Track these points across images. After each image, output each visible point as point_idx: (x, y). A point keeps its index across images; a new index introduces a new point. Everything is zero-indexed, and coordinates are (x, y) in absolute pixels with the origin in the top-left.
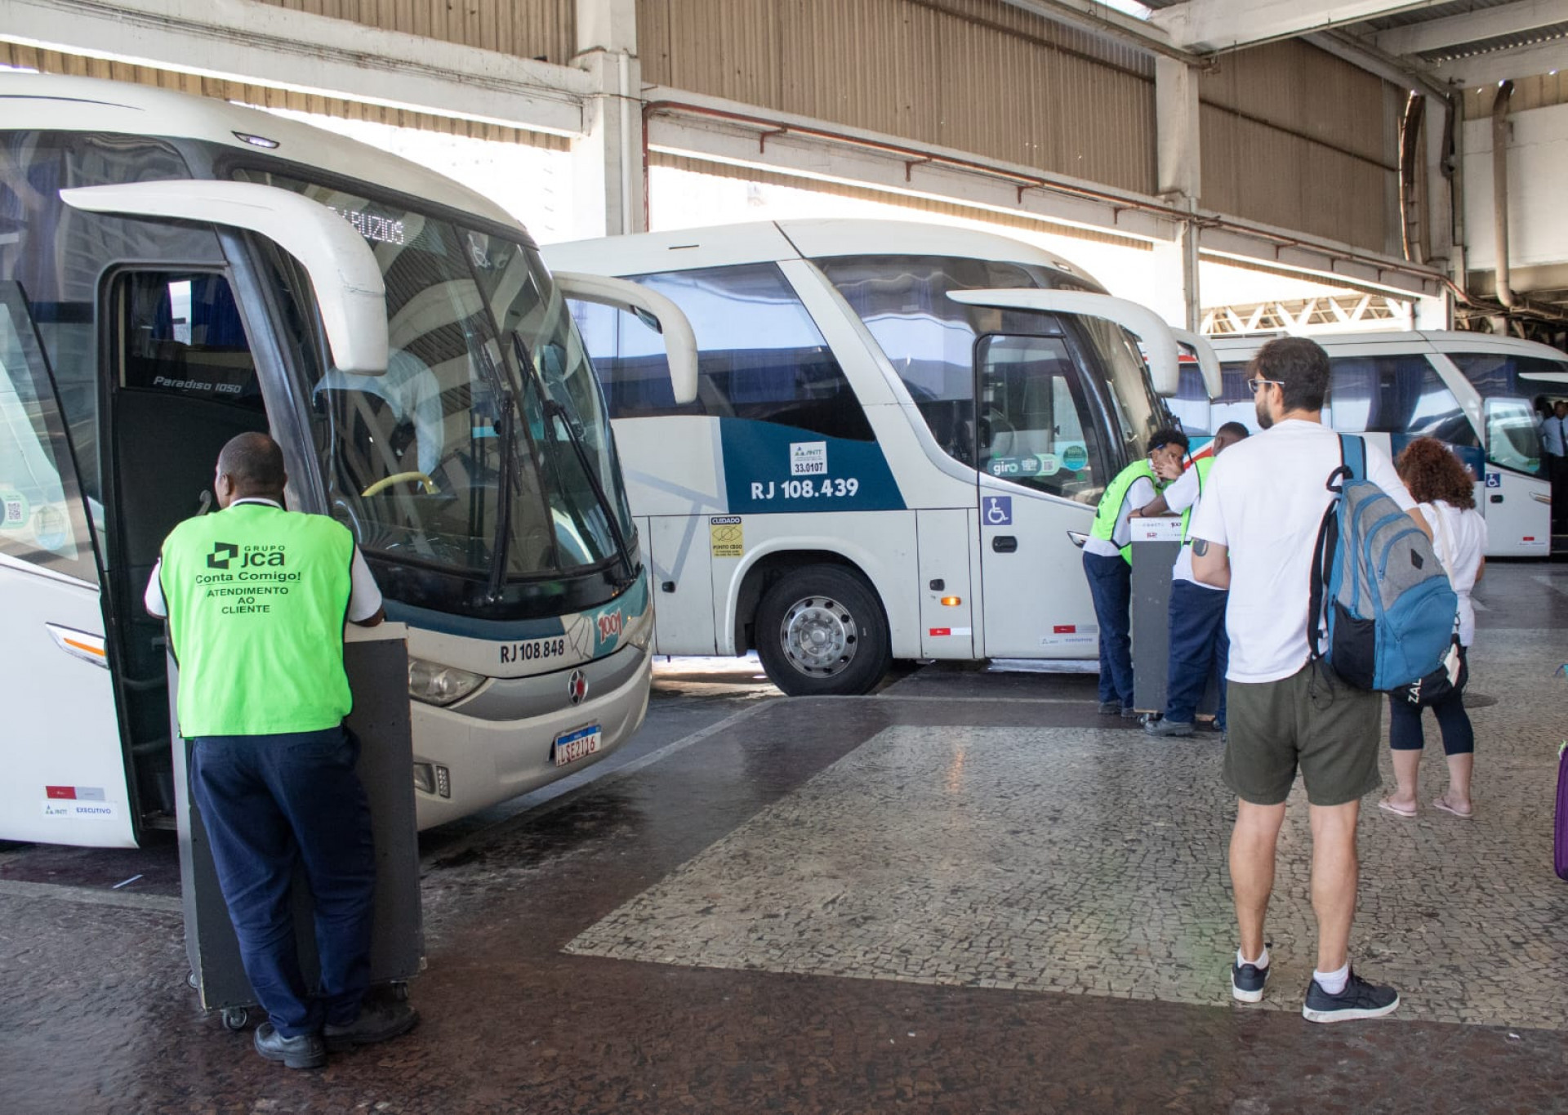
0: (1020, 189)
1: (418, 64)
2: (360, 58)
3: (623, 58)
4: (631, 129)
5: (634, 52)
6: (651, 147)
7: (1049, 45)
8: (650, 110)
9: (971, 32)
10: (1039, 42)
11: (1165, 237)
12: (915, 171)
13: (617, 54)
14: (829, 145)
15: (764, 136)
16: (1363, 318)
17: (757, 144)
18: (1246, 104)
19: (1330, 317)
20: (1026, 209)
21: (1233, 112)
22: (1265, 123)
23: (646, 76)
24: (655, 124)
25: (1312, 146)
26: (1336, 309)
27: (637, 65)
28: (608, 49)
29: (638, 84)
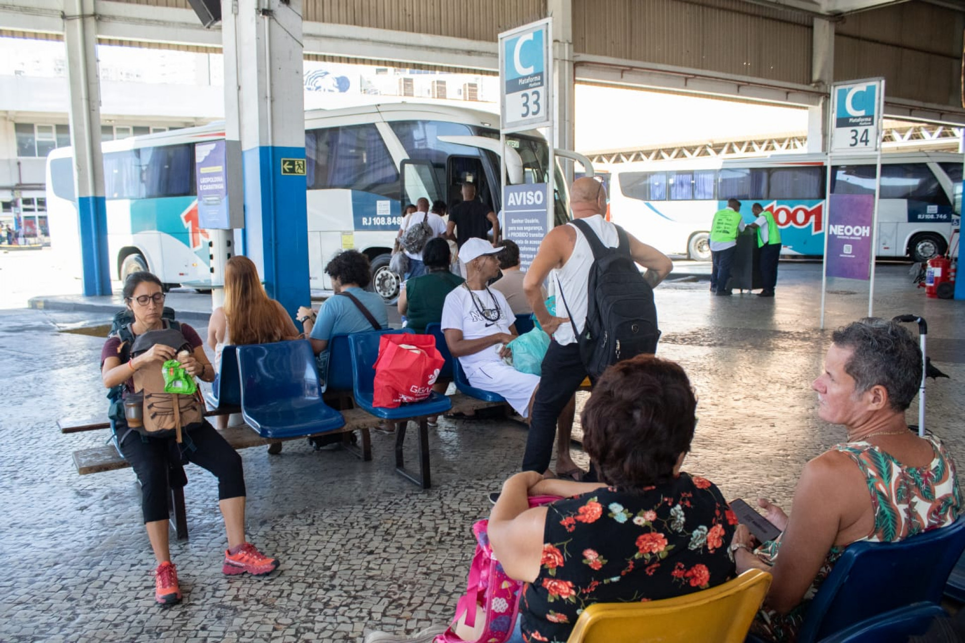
0: (739, 86)
1: (489, 53)
2: (469, 52)
3: (566, 45)
4: (569, 72)
5: (571, 41)
6: (577, 78)
7: (758, 16)
8: (576, 64)
9: (719, 15)
10: (753, 15)
11: (813, 104)
12: (689, 82)
13: (564, 43)
14: (650, 73)
15: (623, 71)
16: (909, 139)
17: (620, 74)
18: (865, 33)
19: (890, 139)
20: (742, 95)
21: (858, 38)
22: (876, 42)
23: (575, 50)
24: (579, 70)
25: (906, 52)
26: (895, 135)
27: (572, 47)
28: (561, 41)
29: (572, 54)
